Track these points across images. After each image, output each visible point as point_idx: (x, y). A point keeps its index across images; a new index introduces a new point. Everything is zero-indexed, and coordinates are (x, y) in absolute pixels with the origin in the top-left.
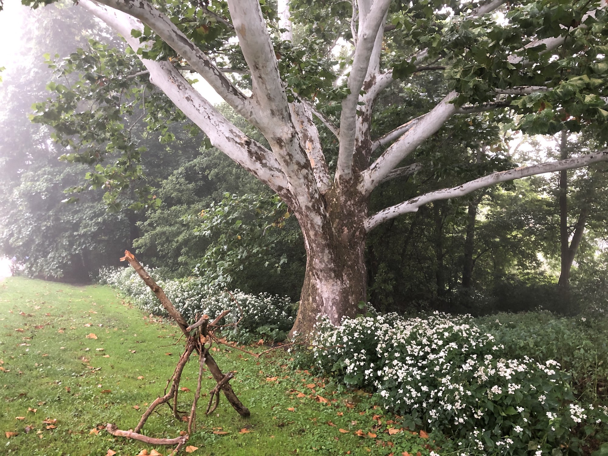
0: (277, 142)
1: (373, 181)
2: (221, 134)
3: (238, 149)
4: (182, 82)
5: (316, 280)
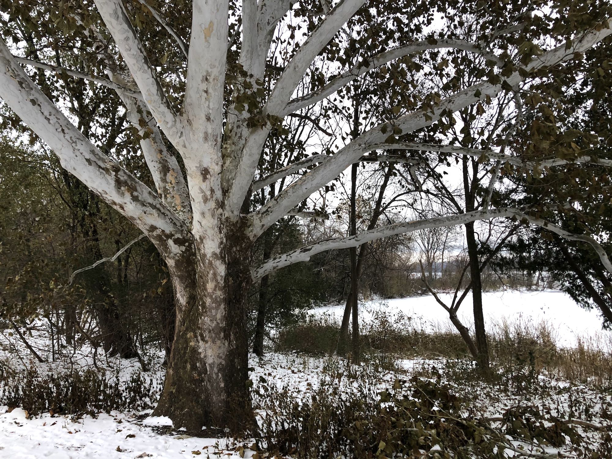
0: (202, 173)
1: (263, 225)
2: (78, 153)
3: (102, 176)
4: (25, 78)
5: (199, 343)
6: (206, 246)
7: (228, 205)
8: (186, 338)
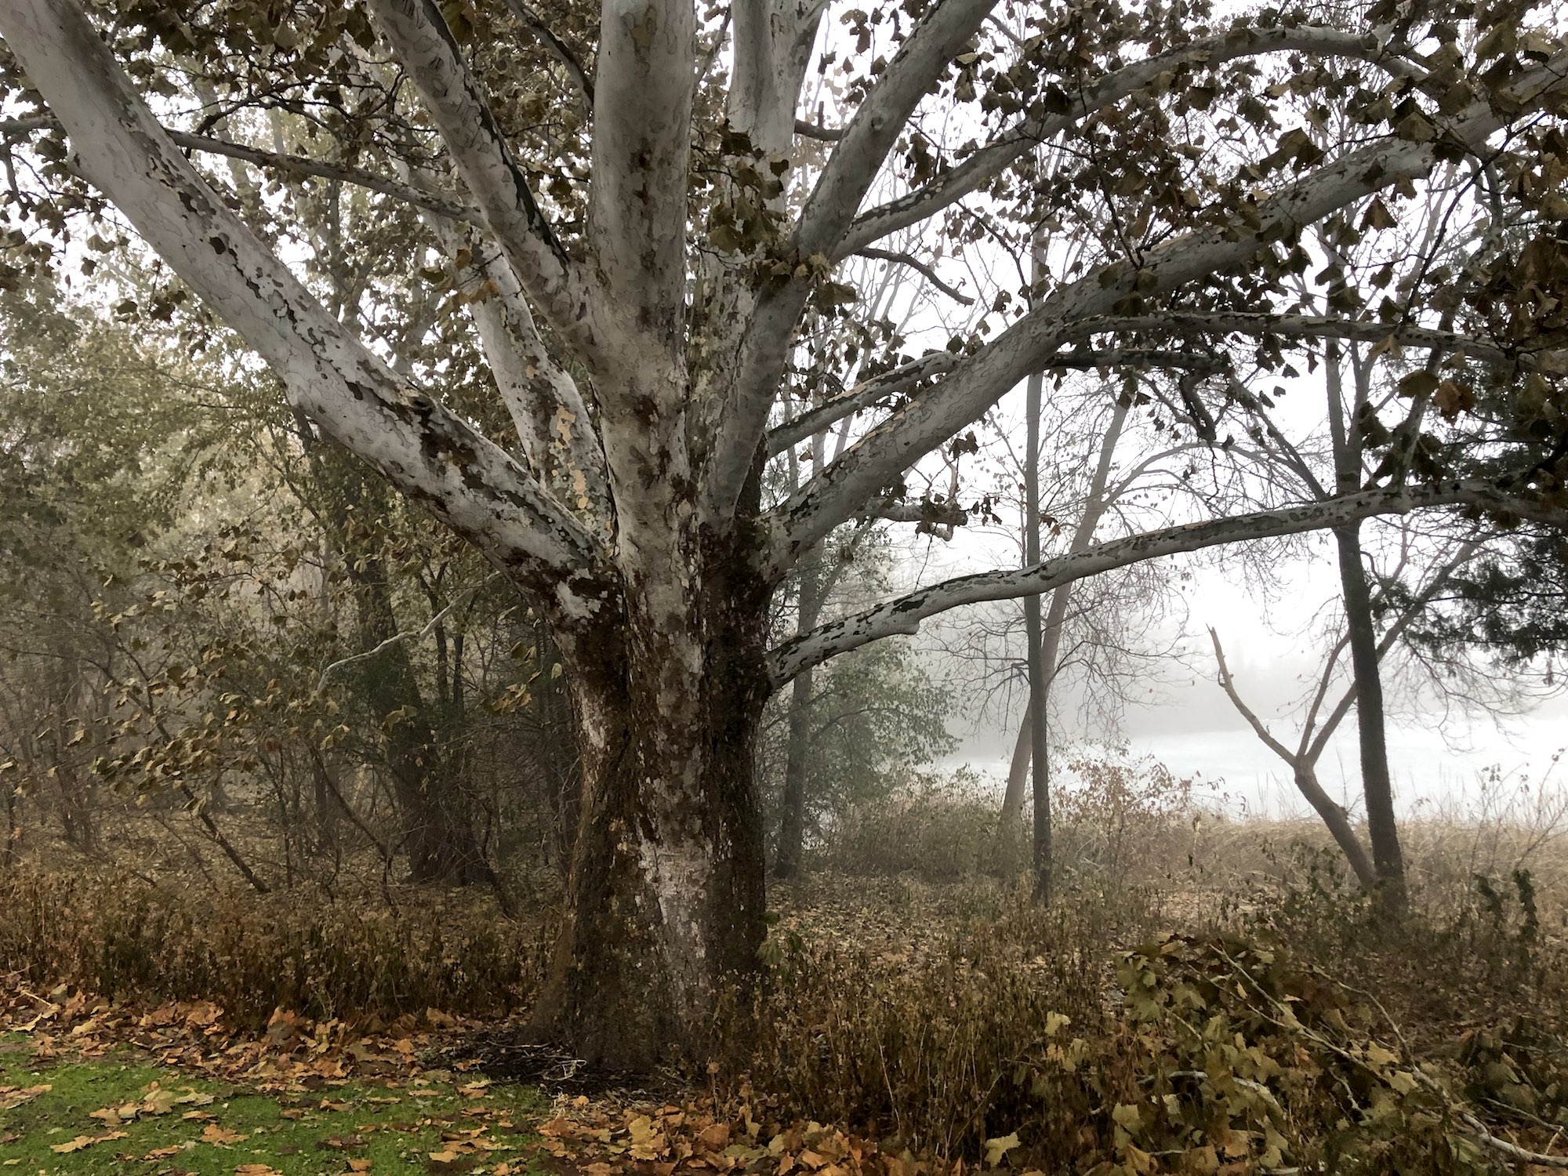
1: (795, 544)
2: (330, 371)
3: (389, 425)
4: (197, 186)
5: (640, 844)
6: (653, 599)
7: (705, 494)
8: (607, 832)
